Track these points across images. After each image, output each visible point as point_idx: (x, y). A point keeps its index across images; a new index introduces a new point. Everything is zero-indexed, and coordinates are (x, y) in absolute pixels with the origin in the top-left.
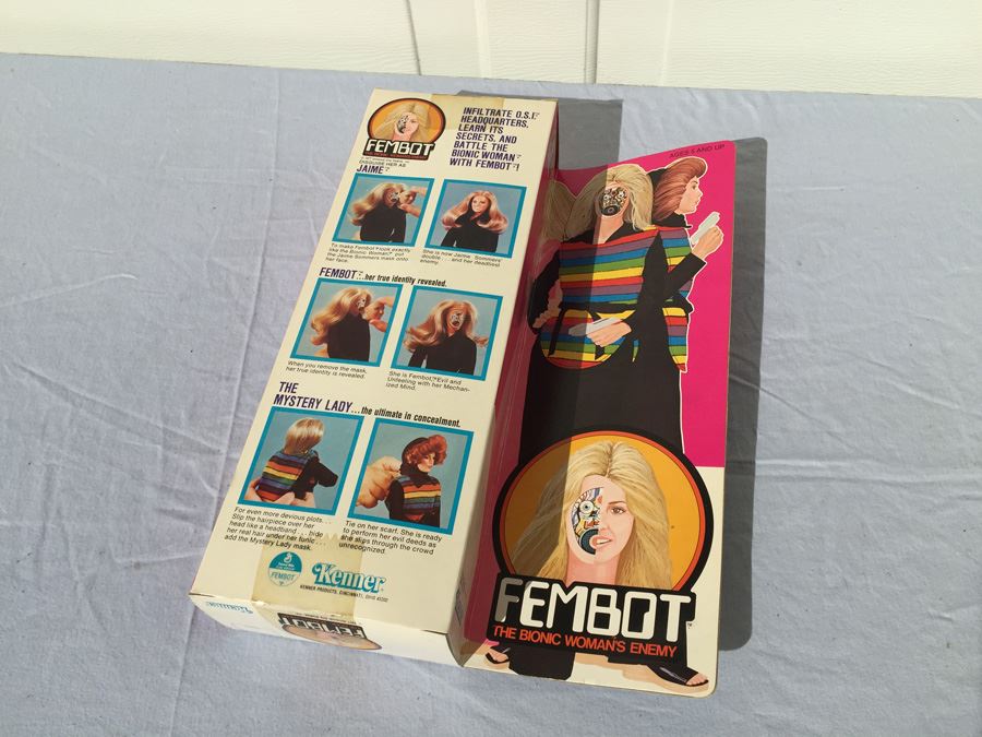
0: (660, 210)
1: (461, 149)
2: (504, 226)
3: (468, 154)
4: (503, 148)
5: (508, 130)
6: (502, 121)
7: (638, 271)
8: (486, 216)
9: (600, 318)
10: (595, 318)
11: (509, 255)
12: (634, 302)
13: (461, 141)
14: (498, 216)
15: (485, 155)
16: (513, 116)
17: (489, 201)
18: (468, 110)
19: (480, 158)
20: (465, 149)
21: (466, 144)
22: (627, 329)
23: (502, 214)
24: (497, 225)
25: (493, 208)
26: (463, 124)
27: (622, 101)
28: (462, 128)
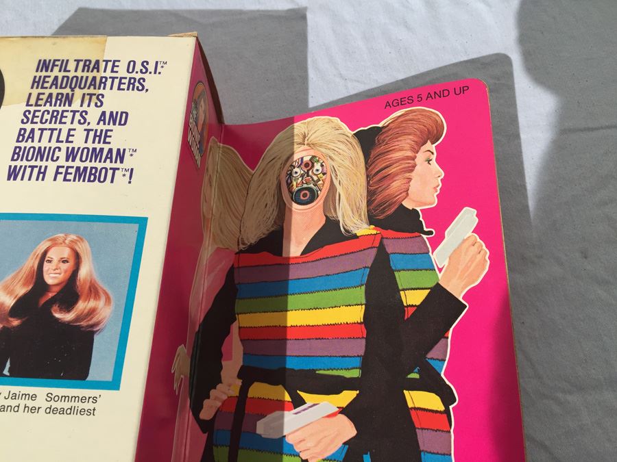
0: (379, 198)
1: (29, 144)
2: (106, 312)
3: (40, 154)
4: (103, 137)
5: (114, 100)
6: (103, 82)
7: (356, 314)
8: (70, 293)
9: (303, 402)
10: (298, 402)
11: (114, 384)
12: (356, 373)
13: (29, 127)
14: (94, 291)
15: (71, 155)
16: (122, 71)
17: (77, 258)
18: (44, 65)
19: (62, 162)
20: (36, 144)
21: (37, 133)
22: (348, 430)
23: (101, 284)
24: (92, 312)
25: (83, 273)
26: (35, 92)
27: (305, 9)
28: (33, 101)
